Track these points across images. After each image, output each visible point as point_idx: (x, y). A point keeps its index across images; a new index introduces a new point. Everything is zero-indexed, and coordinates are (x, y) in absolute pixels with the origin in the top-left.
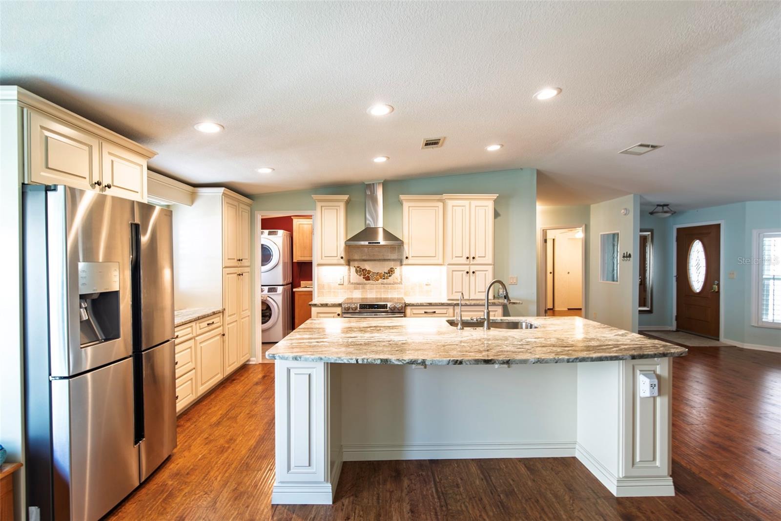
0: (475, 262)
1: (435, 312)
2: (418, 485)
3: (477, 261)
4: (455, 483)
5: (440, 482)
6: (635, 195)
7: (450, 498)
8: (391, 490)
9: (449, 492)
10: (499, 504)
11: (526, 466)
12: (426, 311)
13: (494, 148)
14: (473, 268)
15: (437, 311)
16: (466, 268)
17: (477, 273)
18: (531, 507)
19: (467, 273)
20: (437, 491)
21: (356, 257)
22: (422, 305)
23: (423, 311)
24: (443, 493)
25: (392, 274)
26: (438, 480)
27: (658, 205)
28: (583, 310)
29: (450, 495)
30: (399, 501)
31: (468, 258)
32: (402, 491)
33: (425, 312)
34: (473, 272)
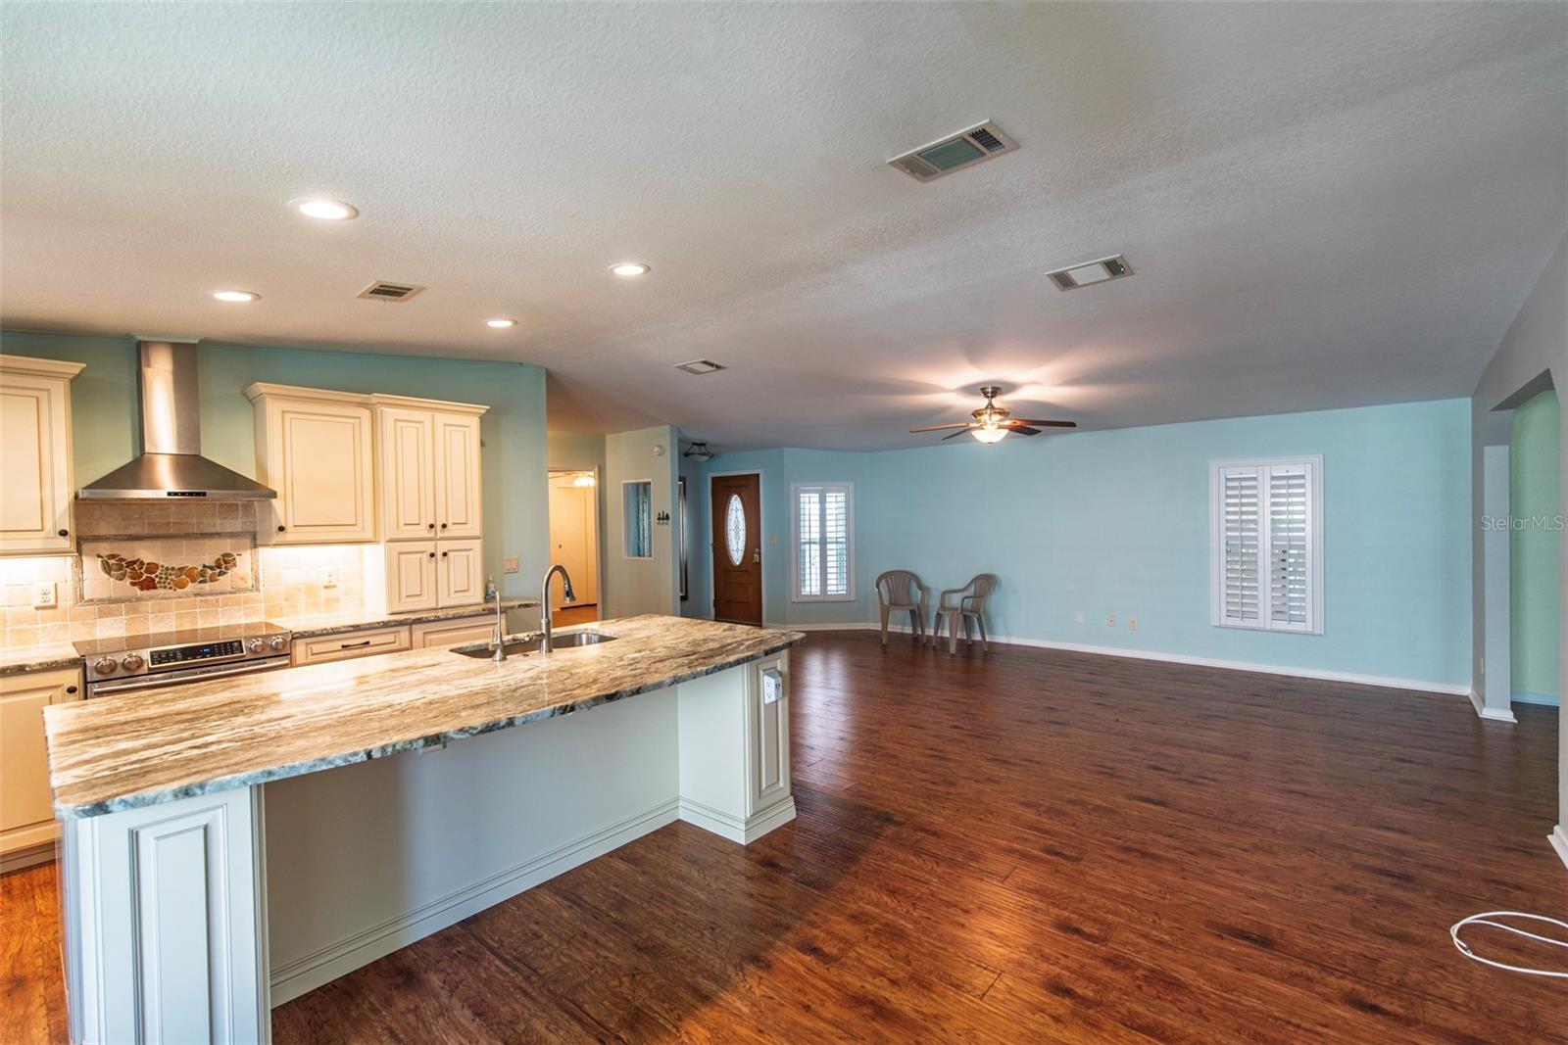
0: (446, 533)
1: (368, 643)
2: (463, 971)
3: (452, 531)
4: (530, 935)
5: (503, 946)
6: (672, 427)
7: (534, 959)
8: (412, 1007)
9: (527, 952)
10: (614, 925)
11: (623, 860)
12: (346, 643)
13: (500, 324)
14: (443, 546)
15: (373, 640)
16: (429, 547)
17: (450, 555)
18: (657, 907)
19: (432, 555)
20: (505, 962)
21: (103, 529)
22: (335, 632)
23: (338, 645)
24: (518, 959)
25: (226, 568)
26: (496, 945)
27: (694, 444)
28: (599, 607)
29: (532, 955)
30: (442, 1014)
31: (432, 526)
32: (437, 997)
33: (343, 647)
34: (445, 554)
